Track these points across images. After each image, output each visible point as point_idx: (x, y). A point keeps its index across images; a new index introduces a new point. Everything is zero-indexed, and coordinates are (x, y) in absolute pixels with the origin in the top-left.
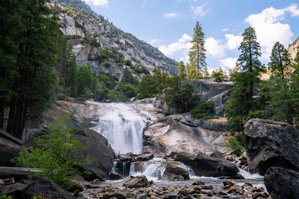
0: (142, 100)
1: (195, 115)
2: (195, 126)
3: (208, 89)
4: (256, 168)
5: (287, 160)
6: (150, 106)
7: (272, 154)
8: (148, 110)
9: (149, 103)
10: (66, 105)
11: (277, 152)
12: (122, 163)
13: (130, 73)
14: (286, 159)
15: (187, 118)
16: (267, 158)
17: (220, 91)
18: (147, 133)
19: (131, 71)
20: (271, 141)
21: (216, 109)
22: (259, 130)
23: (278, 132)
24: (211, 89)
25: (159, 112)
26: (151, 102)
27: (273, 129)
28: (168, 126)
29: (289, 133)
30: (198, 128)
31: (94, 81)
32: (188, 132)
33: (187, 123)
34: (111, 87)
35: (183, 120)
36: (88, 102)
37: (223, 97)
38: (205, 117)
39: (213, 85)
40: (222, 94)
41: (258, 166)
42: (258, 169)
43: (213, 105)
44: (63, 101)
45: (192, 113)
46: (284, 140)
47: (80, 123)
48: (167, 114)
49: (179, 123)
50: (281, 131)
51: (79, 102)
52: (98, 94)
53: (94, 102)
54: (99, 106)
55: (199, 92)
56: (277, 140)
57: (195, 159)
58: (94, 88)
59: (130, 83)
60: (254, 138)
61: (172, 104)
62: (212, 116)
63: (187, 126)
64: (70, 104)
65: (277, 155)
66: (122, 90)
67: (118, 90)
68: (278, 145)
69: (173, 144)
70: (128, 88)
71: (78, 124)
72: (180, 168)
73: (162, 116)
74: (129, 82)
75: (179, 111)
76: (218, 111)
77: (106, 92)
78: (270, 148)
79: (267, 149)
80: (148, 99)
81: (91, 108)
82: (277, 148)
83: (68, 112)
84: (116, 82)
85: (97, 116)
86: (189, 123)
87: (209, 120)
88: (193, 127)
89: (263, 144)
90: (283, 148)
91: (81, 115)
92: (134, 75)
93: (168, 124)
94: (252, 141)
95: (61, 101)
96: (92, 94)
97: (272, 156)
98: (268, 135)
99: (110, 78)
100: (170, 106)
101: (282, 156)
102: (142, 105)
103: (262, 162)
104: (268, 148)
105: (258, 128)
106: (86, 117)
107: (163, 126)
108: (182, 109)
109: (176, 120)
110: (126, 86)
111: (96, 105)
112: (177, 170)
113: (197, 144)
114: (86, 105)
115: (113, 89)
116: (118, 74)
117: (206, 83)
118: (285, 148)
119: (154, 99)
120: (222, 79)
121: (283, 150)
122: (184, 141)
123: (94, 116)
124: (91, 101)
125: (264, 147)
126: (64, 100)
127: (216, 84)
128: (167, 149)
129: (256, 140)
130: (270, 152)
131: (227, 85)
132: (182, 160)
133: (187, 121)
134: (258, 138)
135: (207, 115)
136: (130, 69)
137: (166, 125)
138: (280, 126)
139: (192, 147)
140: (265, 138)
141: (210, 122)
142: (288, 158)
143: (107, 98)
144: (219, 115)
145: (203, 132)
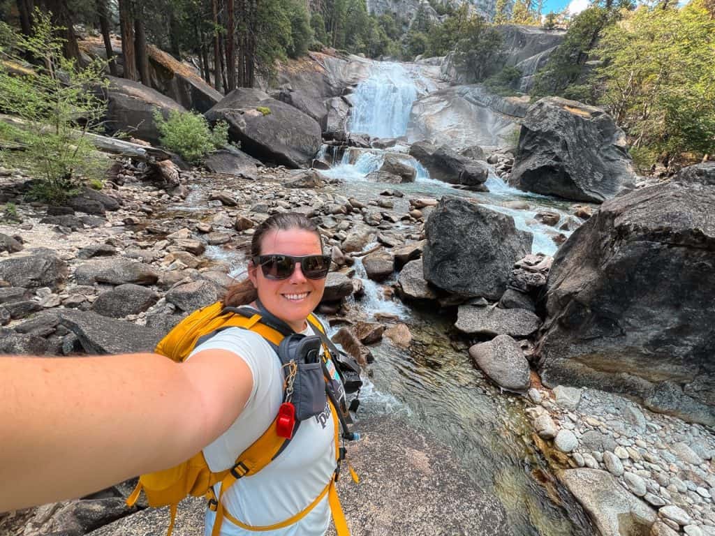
0: (428, 60)
1: (490, 88)
2: (483, 106)
3: (524, 44)
4: (518, 179)
5: (568, 173)
6: (435, 70)
7: (548, 161)
8: (431, 75)
9: (436, 65)
10: (321, 59)
11: (557, 159)
12: (333, 147)
13: (427, 13)
14: (567, 171)
15: (476, 92)
16: (537, 166)
17: (543, 48)
18: (416, 111)
19: (430, 11)
20: (557, 139)
21: (524, 81)
22: (547, 117)
23: (578, 125)
24: (529, 44)
25: (444, 81)
26: (439, 63)
27: (572, 119)
28: (446, 103)
29: (598, 128)
30: (485, 109)
31: (370, 25)
32: (469, 113)
33: (474, 100)
34: (395, 37)
35: (469, 96)
36: (353, 57)
37: (542, 59)
38: (501, 93)
39: (533, 37)
40: (542, 54)
41: (522, 176)
42: (519, 181)
43: (521, 73)
44: (320, 53)
45: (485, 85)
46: (581, 139)
47: (334, 87)
48: (453, 85)
49: (463, 99)
50: (585, 123)
51: (339, 56)
52: (373, 46)
53: (365, 59)
54: (364, 65)
55: (507, 48)
56: (567, 139)
57: (434, 155)
58: (369, 37)
59: (422, 31)
60: (534, 132)
61: (462, 67)
62: (512, 92)
63: (472, 105)
64: (327, 58)
65: (555, 163)
66: (409, 42)
67: (404, 43)
68: (565, 146)
69: (443, 129)
70: (419, 40)
71: (332, 88)
72: (402, 165)
73: (446, 86)
74: (421, 29)
75: (469, 80)
76: (525, 83)
77: (386, 44)
78: (551, 150)
79: (545, 152)
80: (436, 58)
81: (354, 66)
82: (560, 152)
83: (321, 69)
84: (404, 28)
85: (358, 79)
86: (476, 101)
87: (506, 98)
88: (480, 108)
89: (543, 142)
90: (571, 154)
91: (338, 77)
92: (432, 18)
93: (447, 99)
94: (529, 135)
95: (316, 53)
96: (363, 46)
97: (546, 164)
98: (556, 128)
99: (397, 21)
100: (459, 71)
101: (562, 166)
102: (425, 68)
103: (528, 170)
104: (547, 150)
105: (547, 115)
106: (344, 80)
107: (438, 102)
108: (474, 78)
109: (459, 93)
110: (416, 35)
111: (362, 63)
112: (396, 167)
113: (475, 132)
114: (347, 61)
115: (398, 39)
116: (410, 14)
117: (525, 32)
118: (574, 153)
119: (443, 59)
120: (556, 25)
121: (569, 158)
122: (458, 127)
123: (354, 78)
124: (360, 56)
125: (541, 149)
126: (321, 51)
127: (540, 35)
128: (432, 136)
129: (535, 136)
130: (547, 157)
131: (557, 37)
132: (417, 153)
133: (475, 97)
134: (538, 132)
135: (506, 90)
136: (429, 7)
137: (443, 101)
138: (587, 114)
139: (466, 135)
140: (550, 134)
141: (506, 101)
142: (569, 169)
143: (384, 54)
144: (523, 92)
145: (491, 116)
